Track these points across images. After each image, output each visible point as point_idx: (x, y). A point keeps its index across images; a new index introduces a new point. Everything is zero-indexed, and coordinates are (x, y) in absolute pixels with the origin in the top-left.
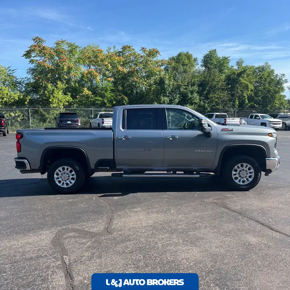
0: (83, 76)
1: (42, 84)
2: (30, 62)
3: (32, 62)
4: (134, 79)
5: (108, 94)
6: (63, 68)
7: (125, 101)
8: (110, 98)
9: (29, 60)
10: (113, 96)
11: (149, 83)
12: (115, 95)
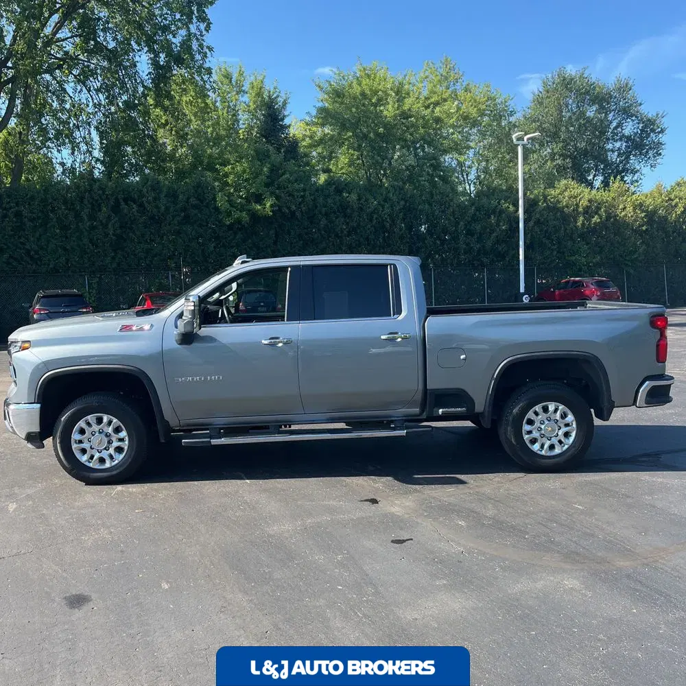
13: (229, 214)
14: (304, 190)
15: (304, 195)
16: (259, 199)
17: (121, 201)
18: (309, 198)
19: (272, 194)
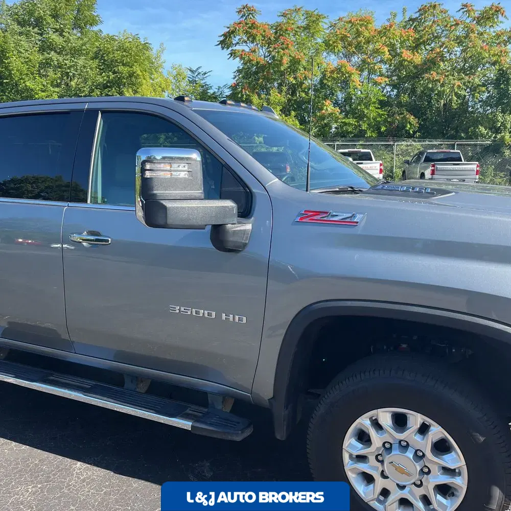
0: (324, 76)
1: (242, 96)
2: (230, 55)
3: (233, 54)
4: (432, 74)
5: (372, 112)
6: (280, 61)
7: (409, 126)
8: (374, 119)
9: (229, 51)
10: (380, 115)
11: (469, 82)
12: (385, 113)
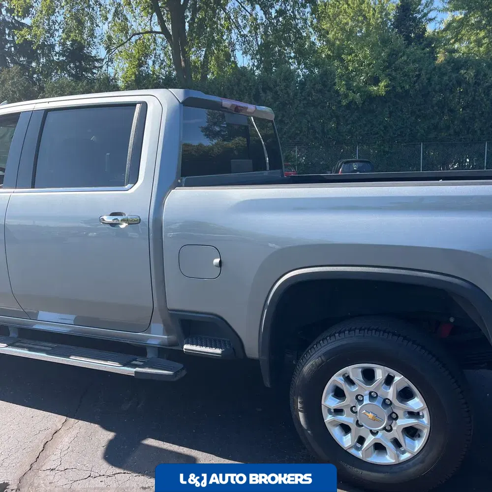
13: (346, 96)
14: (420, 70)
15: (420, 75)
16: (376, 81)
17: (261, 91)
18: (424, 77)
19: (387, 75)
